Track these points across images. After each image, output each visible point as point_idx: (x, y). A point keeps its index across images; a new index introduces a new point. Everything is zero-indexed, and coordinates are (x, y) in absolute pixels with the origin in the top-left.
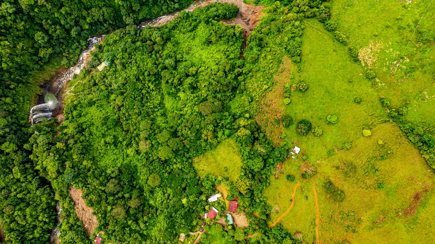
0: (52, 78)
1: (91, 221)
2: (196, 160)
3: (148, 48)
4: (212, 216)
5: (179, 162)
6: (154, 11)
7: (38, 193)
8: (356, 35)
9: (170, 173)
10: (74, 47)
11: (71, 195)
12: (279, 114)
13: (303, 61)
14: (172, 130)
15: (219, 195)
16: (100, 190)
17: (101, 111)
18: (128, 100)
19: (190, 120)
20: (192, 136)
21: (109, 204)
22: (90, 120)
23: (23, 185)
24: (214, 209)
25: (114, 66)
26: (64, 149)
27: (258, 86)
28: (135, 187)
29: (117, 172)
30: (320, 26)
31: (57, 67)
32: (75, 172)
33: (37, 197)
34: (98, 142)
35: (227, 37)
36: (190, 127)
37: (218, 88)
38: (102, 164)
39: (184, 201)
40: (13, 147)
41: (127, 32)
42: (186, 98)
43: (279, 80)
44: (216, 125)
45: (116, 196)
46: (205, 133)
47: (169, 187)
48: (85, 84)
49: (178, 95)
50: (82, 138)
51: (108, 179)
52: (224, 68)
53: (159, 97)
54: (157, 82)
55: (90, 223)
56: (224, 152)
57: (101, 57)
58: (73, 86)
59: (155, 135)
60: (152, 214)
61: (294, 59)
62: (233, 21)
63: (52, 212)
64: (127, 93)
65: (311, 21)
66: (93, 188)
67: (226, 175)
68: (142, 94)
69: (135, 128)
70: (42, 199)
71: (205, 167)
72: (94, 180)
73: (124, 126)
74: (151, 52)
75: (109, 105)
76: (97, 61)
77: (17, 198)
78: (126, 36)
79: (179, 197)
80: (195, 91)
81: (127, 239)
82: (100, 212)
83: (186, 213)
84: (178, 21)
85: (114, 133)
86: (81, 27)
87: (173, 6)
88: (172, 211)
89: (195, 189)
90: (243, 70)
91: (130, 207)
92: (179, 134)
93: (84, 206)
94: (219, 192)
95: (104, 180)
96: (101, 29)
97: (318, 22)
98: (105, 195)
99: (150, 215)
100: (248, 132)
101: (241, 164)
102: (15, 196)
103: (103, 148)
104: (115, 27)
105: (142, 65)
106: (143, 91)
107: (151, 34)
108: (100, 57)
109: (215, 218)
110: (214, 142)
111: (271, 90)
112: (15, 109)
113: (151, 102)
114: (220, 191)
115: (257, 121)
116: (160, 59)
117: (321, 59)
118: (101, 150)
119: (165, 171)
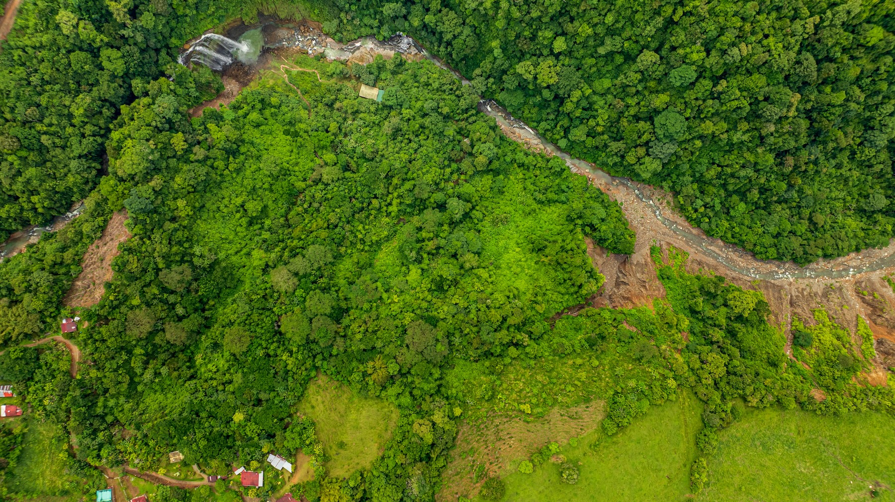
0: (289, 20)
1: (92, 286)
2: (322, 380)
3: (455, 152)
4: (246, 483)
5: (297, 358)
6: (527, 112)
7: (74, 164)
8: (721, 496)
9: (268, 355)
10: (366, 20)
11: (111, 218)
12: (495, 468)
13: (615, 439)
14: (343, 305)
15: (288, 467)
16: (155, 263)
17: (292, 151)
18: (341, 189)
19: (382, 322)
20: (356, 346)
21: (143, 294)
22: (262, 148)
23: (69, 130)
24: (261, 475)
25: (383, 115)
26: (179, 153)
27: (521, 391)
28: (203, 310)
29: (207, 262)
30: (694, 421)
31: (312, 15)
32: (152, 202)
33: (66, 166)
34: (234, 191)
35: (566, 276)
36: (370, 330)
37: (468, 330)
38: (201, 227)
39: (239, 417)
40: (119, 67)
41: (457, 93)
42: (414, 285)
43: (554, 424)
44: (404, 371)
45: (165, 295)
46: (378, 364)
47: (243, 372)
48: (320, 86)
49: (411, 266)
50: (220, 164)
51: (185, 258)
52: (510, 314)
53: (386, 233)
54: (408, 210)
55: (89, 287)
56: (369, 417)
57: (383, 78)
58: (301, 67)
59: (314, 282)
60: (180, 375)
61: (608, 424)
62: (604, 256)
63: (62, 205)
64: (352, 175)
65: (694, 402)
66: (150, 249)
67: (332, 453)
68: (370, 203)
69: (303, 237)
70: (69, 175)
71: (321, 406)
72: (164, 242)
73: (292, 213)
74: (451, 160)
75: (313, 156)
76: (372, 77)
77: (39, 140)
78: (449, 97)
79: (239, 403)
80: (436, 293)
81: (106, 370)
82: (119, 292)
83: (222, 435)
84: (538, 165)
85: (270, 203)
86: (409, 13)
87: (557, 137)
88: (207, 408)
89: (270, 423)
90: (528, 345)
91: (163, 330)
92: (346, 321)
93: (109, 259)
94: (296, 462)
95: (176, 254)
96: (431, 43)
97: (699, 415)
98: (153, 278)
99: (176, 374)
100: (429, 438)
101: (368, 466)
102: (39, 132)
103: (231, 206)
104: (452, 63)
105: (418, 164)
106: (375, 202)
107: (483, 140)
108: (383, 76)
109: (247, 488)
110: (373, 391)
111: (528, 422)
112: (186, 16)
113: (367, 227)
114: (298, 463)
115: (460, 434)
116: (452, 184)
117: (639, 467)
118: (226, 206)
119: (264, 346)
